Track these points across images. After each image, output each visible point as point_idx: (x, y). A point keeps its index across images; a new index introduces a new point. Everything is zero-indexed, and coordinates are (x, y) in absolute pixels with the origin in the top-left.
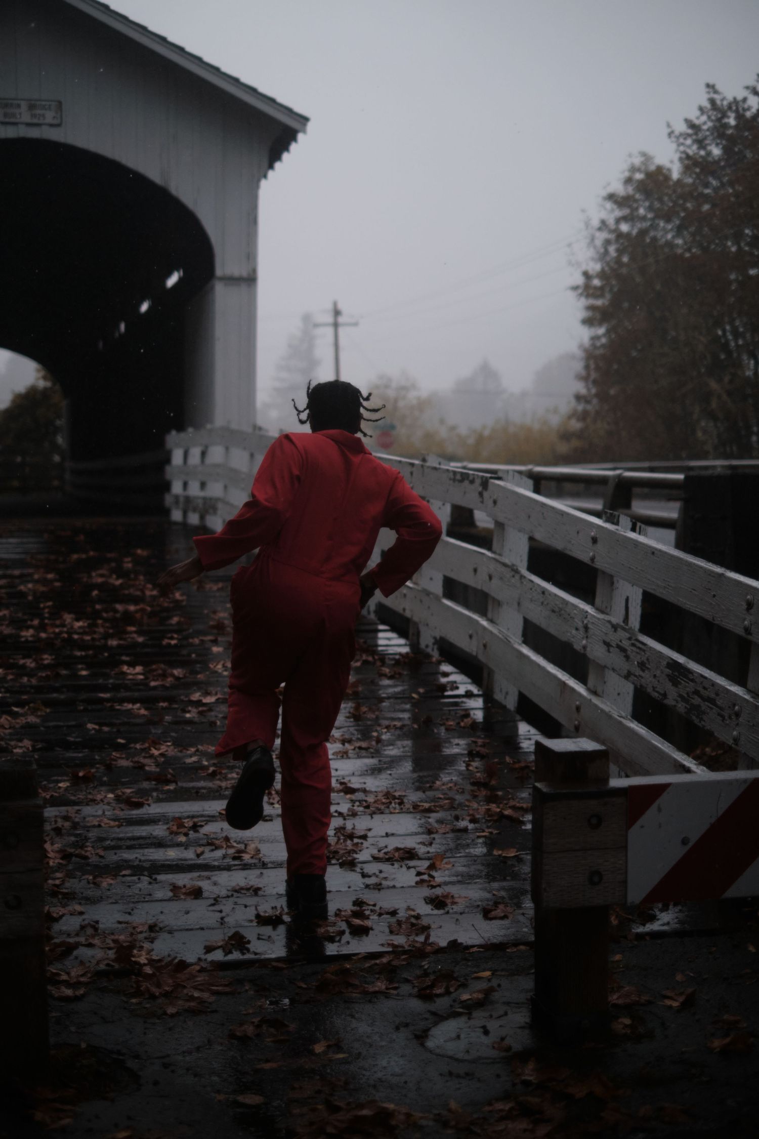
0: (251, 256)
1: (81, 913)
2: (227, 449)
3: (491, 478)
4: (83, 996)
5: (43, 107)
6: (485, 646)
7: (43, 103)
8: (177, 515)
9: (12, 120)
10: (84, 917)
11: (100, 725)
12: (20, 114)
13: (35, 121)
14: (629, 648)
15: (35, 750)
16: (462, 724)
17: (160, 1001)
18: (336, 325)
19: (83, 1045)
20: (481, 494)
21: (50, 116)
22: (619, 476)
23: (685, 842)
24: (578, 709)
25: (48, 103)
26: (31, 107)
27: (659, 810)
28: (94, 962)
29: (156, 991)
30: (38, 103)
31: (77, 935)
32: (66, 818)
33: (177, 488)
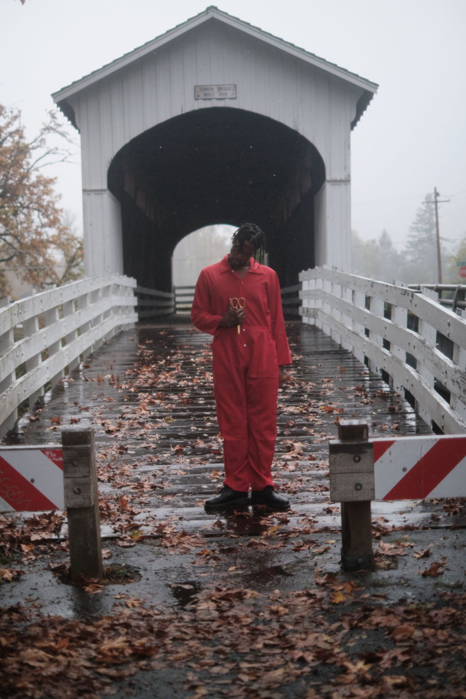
0: (347, 167)
1: (149, 512)
2: (323, 280)
3: (415, 292)
4: (134, 546)
5: (226, 89)
6: (412, 385)
7: (226, 86)
8: (305, 320)
9: (209, 97)
10: (150, 513)
11: (198, 427)
12: (213, 93)
13: (222, 97)
14: (461, 382)
15: (160, 439)
16: (392, 427)
17: (169, 549)
18: (436, 202)
19: (123, 565)
20: (411, 301)
21: (230, 94)
22: (459, 287)
23: (404, 470)
24: (443, 417)
25: (229, 86)
26: (220, 89)
27: (390, 453)
28: (146, 532)
29: (169, 545)
30: (223, 86)
31: (144, 521)
32: (161, 470)
33: (305, 304)
